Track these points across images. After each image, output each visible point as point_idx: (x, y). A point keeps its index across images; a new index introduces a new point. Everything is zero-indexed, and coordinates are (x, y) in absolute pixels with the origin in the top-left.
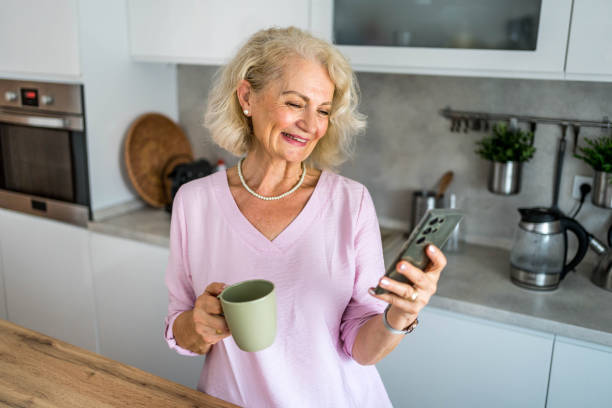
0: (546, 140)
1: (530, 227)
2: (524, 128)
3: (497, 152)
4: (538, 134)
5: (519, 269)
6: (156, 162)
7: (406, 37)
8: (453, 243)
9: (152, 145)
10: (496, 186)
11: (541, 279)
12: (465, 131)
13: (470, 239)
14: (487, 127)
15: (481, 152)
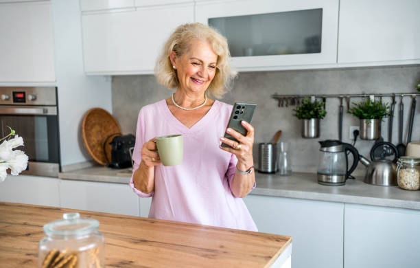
0: (332, 107)
1: (325, 149)
2: (319, 100)
3: (305, 113)
4: (327, 103)
5: (322, 174)
6: (100, 138)
7: (250, 51)
8: (284, 171)
9: (97, 128)
10: (306, 134)
11: (335, 179)
12: (287, 106)
13: (294, 169)
14: (298, 102)
15: (296, 115)
